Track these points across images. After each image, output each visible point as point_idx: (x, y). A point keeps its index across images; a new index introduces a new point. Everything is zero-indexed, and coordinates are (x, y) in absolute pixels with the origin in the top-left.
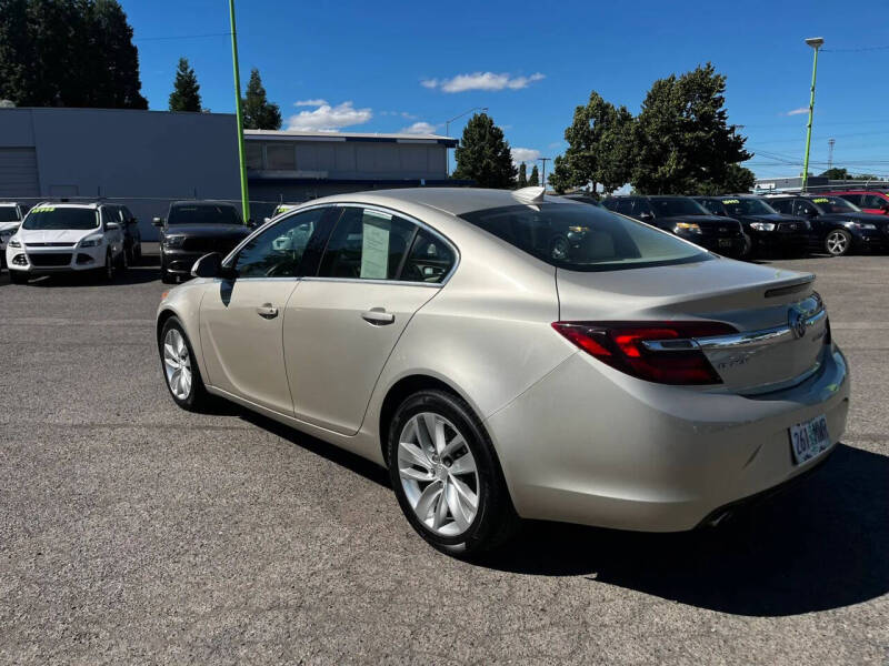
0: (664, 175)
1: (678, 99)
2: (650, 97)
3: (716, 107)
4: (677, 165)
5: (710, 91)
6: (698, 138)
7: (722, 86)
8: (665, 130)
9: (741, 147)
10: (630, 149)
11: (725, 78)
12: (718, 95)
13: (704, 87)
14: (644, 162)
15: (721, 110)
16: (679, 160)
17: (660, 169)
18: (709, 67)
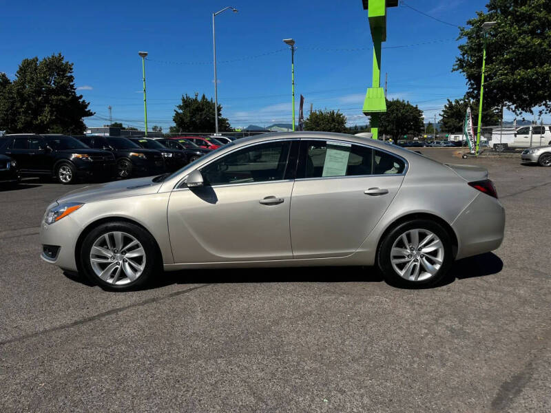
0: (42, 122)
1: (44, 73)
2: (21, 69)
3: (69, 81)
4: (51, 115)
5: (65, 71)
6: (61, 100)
7: (71, 69)
8: (39, 93)
9: (86, 108)
10: (13, 104)
11: (73, 64)
12: (69, 75)
13: (58, 68)
14: (25, 112)
15: (71, 84)
16: (51, 112)
17: (39, 118)
18: (60, 56)
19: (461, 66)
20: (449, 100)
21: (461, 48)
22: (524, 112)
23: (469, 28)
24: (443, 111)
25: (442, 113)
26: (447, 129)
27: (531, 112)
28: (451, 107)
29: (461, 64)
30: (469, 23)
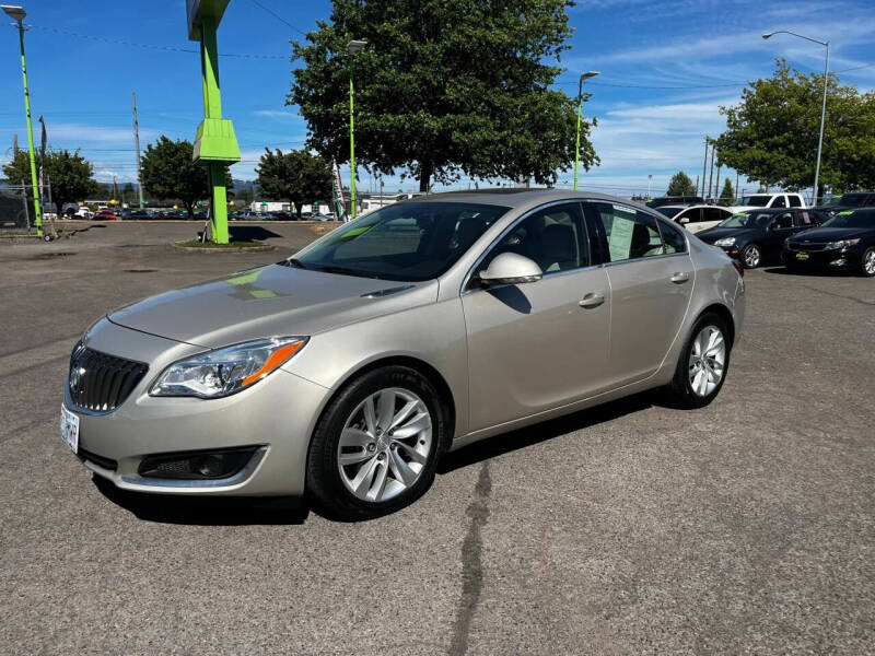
19: (298, 100)
20: (267, 149)
21: (298, 73)
22: (383, 174)
23: (307, 45)
24: (260, 165)
25: (259, 168)
26: (269, 193)
27: (393, 173)
28: (271, 160)
29: (299, 98)
30: (310, 37)
